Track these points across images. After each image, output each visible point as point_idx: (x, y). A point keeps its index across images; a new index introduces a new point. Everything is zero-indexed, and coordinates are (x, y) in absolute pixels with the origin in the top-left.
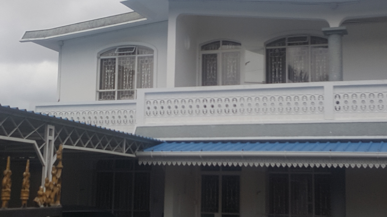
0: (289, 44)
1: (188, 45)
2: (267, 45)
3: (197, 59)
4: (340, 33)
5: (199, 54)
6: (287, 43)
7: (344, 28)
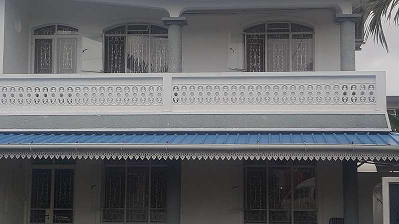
0: (129, 33)
1: (19, 28)
2: (106, 33)
3: (30, 44)
4: (180, 23)
5: (32, 38)
6: (126, 31)
7: (184, 18)
